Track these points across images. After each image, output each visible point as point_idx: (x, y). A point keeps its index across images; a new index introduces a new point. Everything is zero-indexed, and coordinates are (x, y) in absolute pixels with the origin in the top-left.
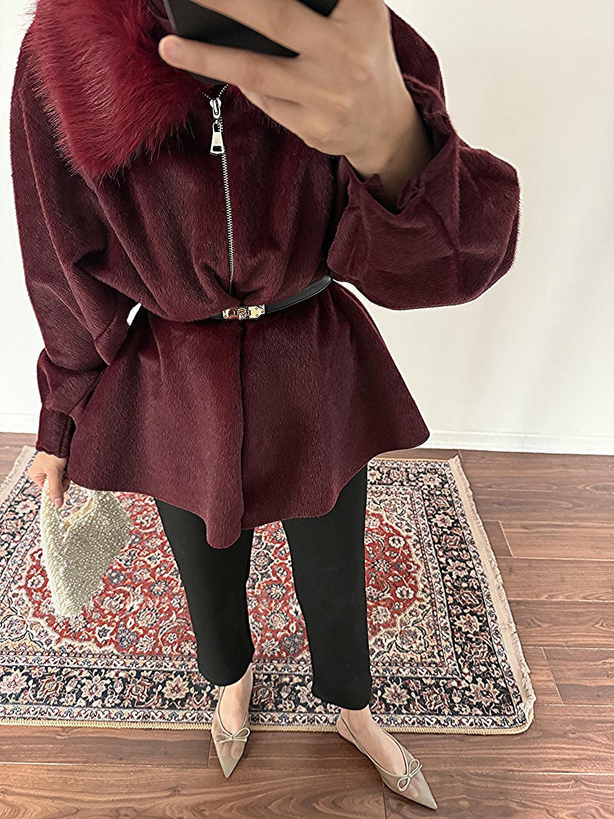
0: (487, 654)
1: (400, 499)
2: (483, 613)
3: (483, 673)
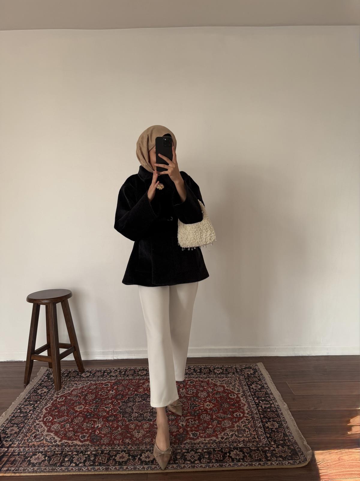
0: (283, 436)
1: (233, 379)
2: (279, 420)
3: (282, 444)
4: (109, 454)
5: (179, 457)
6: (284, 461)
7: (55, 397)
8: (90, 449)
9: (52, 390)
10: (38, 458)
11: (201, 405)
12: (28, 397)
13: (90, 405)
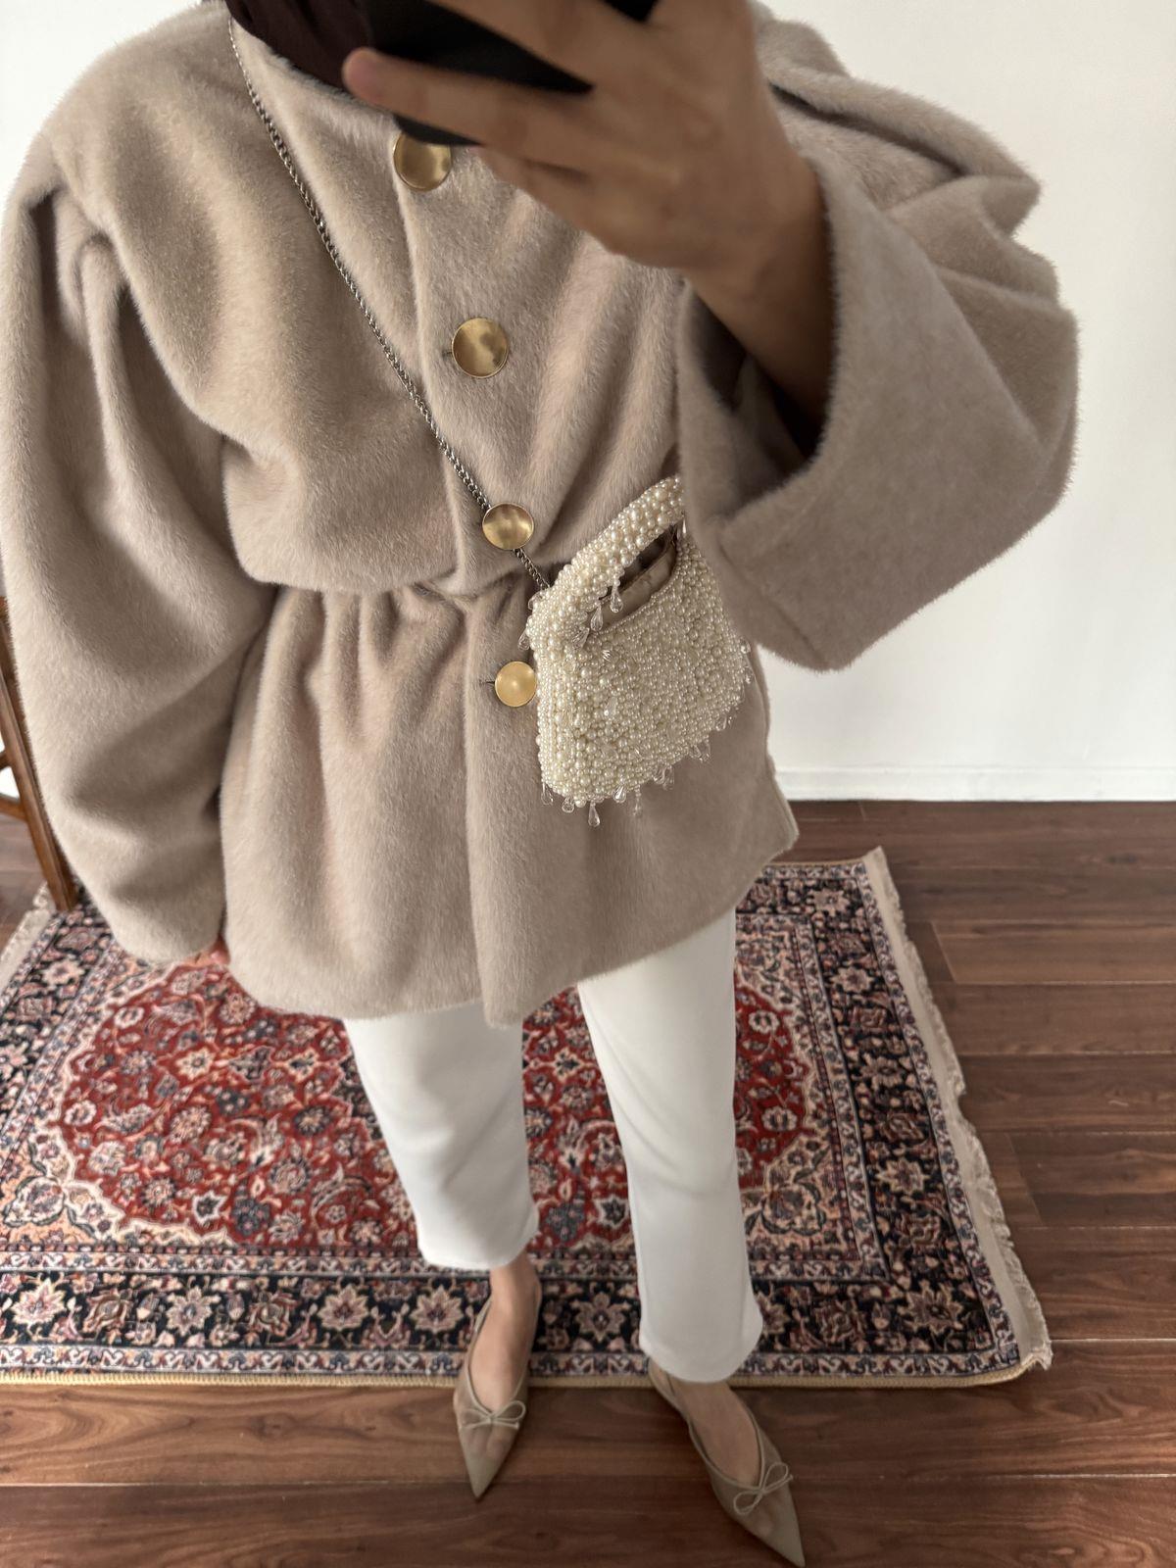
0: (940, 1235)
1: (770, 939)
2: (932, 1155)
3: (933, 1270)
4: (296, 1295)
5: (551, 1319)
6: (936, 1357)
7: (109, 1006)
8: (229, 1268)
9: (97, 968)
10: (42, 1304)
12: (12, 1001)
13: (235, 1046)
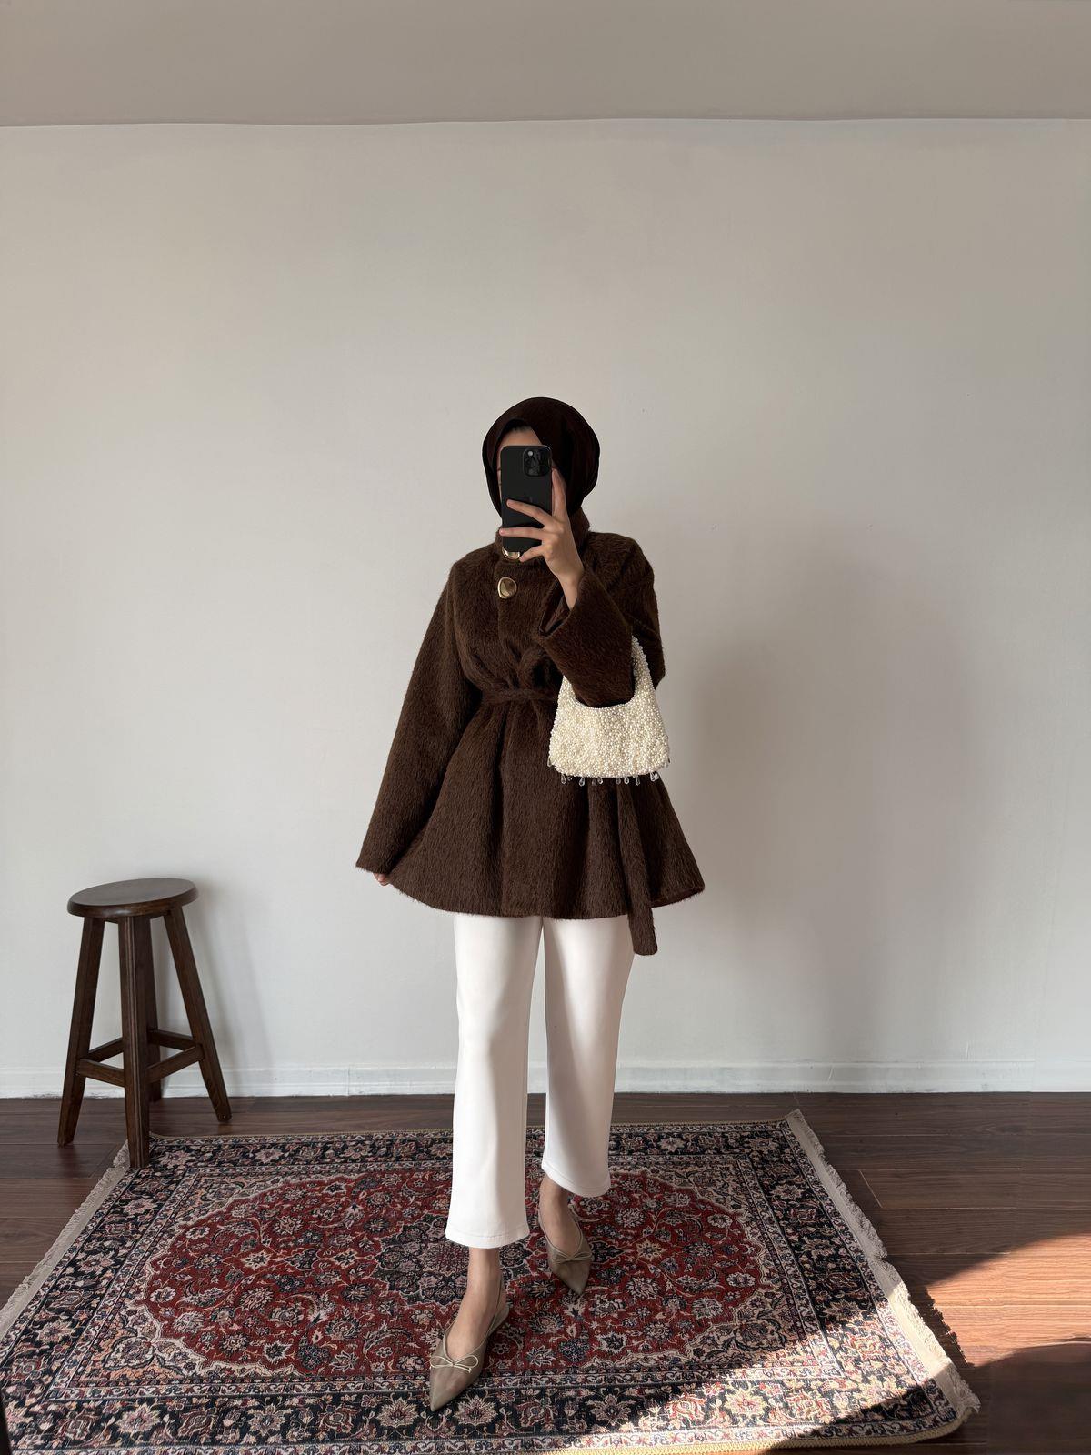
0: (881, 1347)
1: (718, 1170)
4: (357, 1406)
5: (570, 1412)
6: (889, 1423)
7: (181, 1227)
8: (298, 1390)
9: (167, 1203)
10: (141, 1419)
11: (626, 1248)
12: (97, 1227)
13: (289, 1250)
